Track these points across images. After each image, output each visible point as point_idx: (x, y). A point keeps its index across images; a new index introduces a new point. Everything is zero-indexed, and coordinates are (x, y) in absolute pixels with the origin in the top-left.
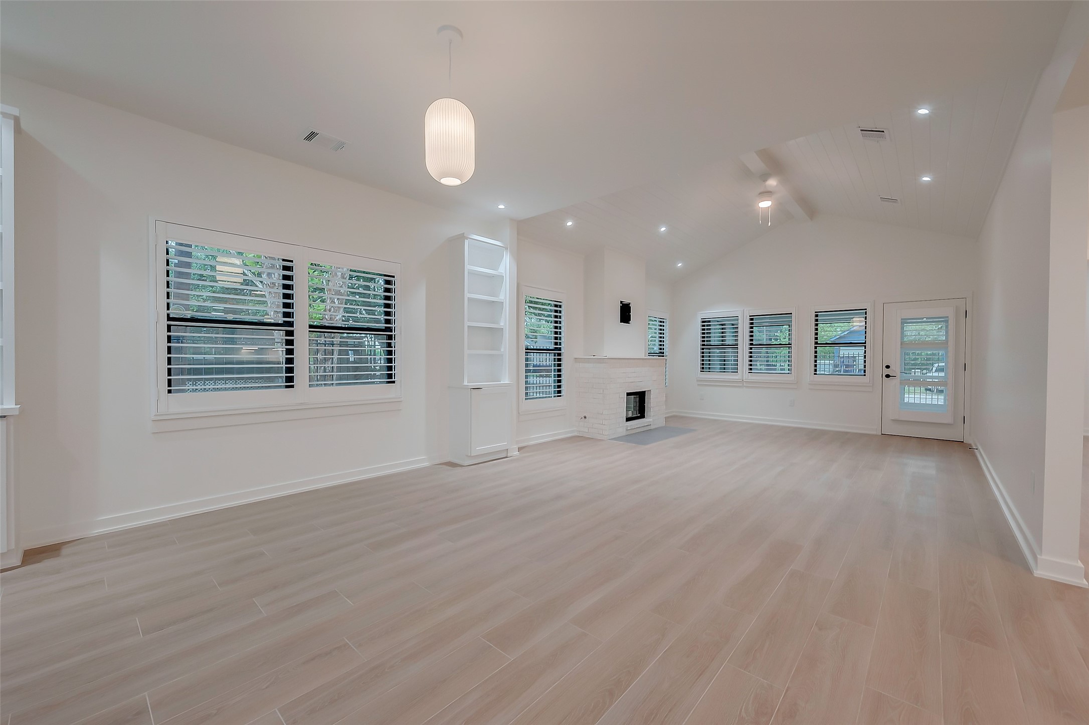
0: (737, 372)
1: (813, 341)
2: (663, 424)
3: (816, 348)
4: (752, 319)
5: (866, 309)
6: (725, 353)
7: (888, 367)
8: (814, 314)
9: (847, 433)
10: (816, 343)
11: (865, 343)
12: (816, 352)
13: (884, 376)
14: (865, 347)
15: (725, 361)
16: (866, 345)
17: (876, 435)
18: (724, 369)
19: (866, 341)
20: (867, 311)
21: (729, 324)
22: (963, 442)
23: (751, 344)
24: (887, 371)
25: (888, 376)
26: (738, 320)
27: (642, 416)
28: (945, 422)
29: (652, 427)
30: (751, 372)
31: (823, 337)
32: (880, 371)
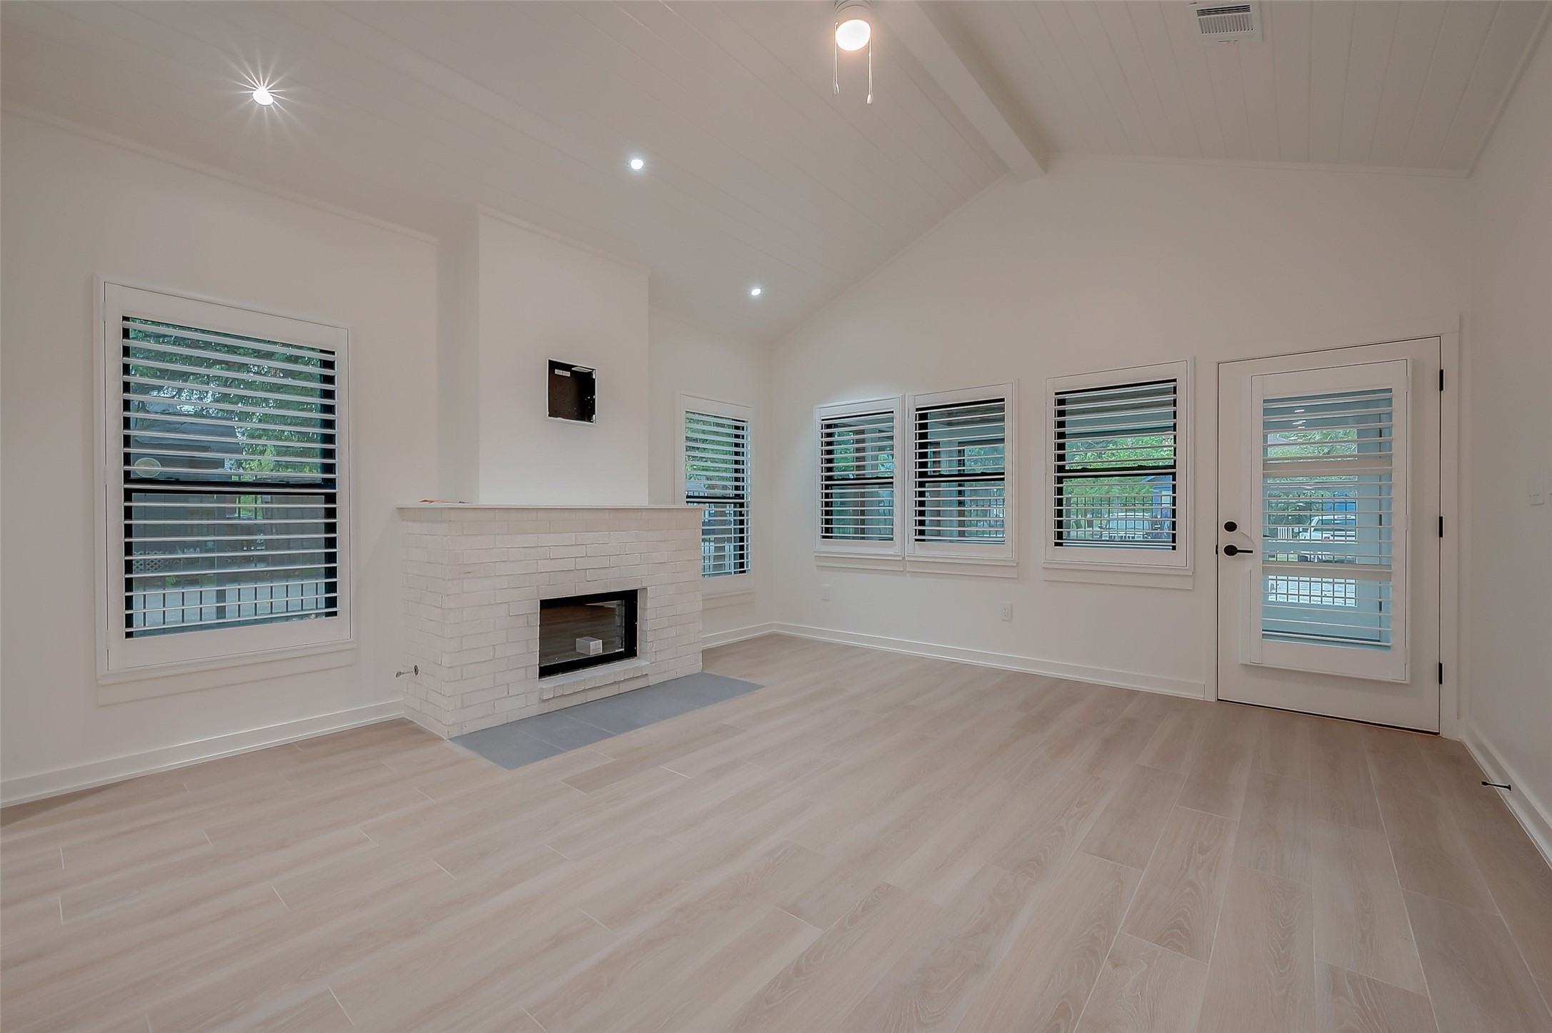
0: (892, 539)
1: (1053, 463)
2: (697, 667)
3: (1060, 480)
4: (923, 417)
5: (1175, 380)
6: (863, 495)
7: (1231, 527)
8: (1052, 399)
9: (1132, 694)
10: (1061, 469)
11: (1174, 467)
12: (1060, 491)
13: (1222, 550)
14: (1174, 474)
15: (863, 513)
16: (1177, 470)
17: (1203, 704)
18: (863, 531)
19: (1175, 461)
20: (1178, 384)
21: (873, 431)
22: (1439, 733)
23: (922, 475)
24: (1228, 538)
25: (1231, 551)
26: (891, 420)
27: (630, 651)
28: (1389, 678)
29: (652, 681)
30: (924, 540)
31: (1078, 455)
32: (1210, 536)
